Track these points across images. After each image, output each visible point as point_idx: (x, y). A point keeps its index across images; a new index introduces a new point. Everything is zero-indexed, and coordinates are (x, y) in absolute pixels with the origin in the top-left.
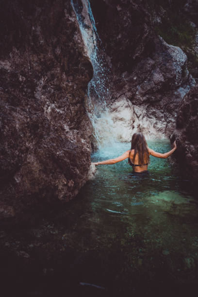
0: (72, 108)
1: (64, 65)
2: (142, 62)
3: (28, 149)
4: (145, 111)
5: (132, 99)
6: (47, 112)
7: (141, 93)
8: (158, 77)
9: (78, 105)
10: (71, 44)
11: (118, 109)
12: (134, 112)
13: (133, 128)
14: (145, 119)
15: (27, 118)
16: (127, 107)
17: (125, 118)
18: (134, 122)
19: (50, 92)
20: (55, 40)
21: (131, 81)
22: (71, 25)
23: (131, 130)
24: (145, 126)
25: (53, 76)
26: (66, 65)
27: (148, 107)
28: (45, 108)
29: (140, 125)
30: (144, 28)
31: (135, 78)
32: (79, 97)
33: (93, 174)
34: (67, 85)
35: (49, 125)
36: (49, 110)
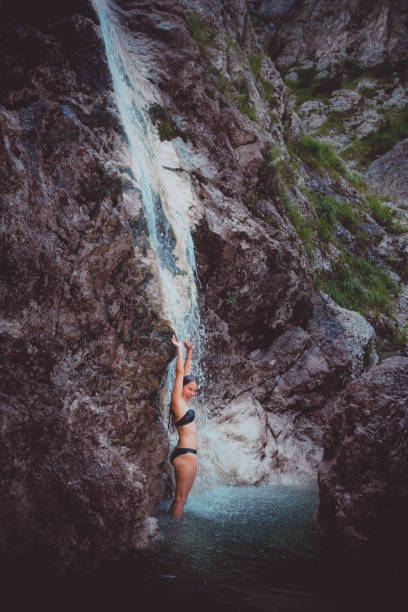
0: (128, 407)
1: (122, 332)
2: (287, 334)
3: (15, 471)
4: (290, 426)
5: (265, 400)
6: (68, 410)
7: (283, 391)
8: (316, 362)
9: (143, 403)
10: (139, 299)
11: (237, 418)
12: (268, 425)
13: (263, 456)
14: (289, 441)
15: (24, 415)
16: (252, 415)
17: (247, 435)
18: (265, 445)
19: (88, 375)
20: (113, 290)
21: (265, 367)
22: (144, 269)
23: (257, 461)
24: (289, 456)
25: (99, 349)
26: (126, 332)
27: (297, 418)
28: (66, 402)
29: (277, 452)
30: (289, 279)
31: (272, 363)
32: (146, 388)
34: (124, 366)
35: (65, 432)
36: (75, 405)
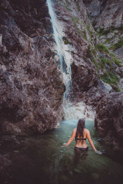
0: (55, 101)
1: (54, 85)
2: (92, 88)
4: (91, 108)
5: (86, 102)
6: (41, 100)
7: (90, 101)
8: (98, 95)
9: (58, 100)
10: (58, 78)
11: (79, 106)
12: (86, 108)
13: (85, 114)
14: (91, 111)
15: (32, 100)
16: (83, 105)
17: (81, 109)
18: (85, 112)
19: (46, 94)
20: (52, 76)
21: (86, 95)
22: (59, 72)
23: (83, 115)
24: (90, 114)
25: (49, 89)
26: (55, 85)
27: (93, 106)
28: (41, 98)
29: (88, 114)
30: (93, 76)
31: (88, 94)
32: (59, 97)
33: (58, 127)
34: (54, 92)
35: (40, 104)
36: (43, 99)
